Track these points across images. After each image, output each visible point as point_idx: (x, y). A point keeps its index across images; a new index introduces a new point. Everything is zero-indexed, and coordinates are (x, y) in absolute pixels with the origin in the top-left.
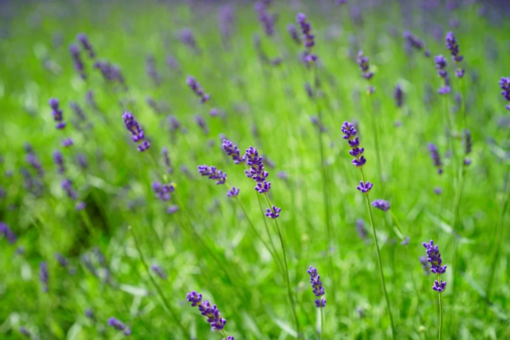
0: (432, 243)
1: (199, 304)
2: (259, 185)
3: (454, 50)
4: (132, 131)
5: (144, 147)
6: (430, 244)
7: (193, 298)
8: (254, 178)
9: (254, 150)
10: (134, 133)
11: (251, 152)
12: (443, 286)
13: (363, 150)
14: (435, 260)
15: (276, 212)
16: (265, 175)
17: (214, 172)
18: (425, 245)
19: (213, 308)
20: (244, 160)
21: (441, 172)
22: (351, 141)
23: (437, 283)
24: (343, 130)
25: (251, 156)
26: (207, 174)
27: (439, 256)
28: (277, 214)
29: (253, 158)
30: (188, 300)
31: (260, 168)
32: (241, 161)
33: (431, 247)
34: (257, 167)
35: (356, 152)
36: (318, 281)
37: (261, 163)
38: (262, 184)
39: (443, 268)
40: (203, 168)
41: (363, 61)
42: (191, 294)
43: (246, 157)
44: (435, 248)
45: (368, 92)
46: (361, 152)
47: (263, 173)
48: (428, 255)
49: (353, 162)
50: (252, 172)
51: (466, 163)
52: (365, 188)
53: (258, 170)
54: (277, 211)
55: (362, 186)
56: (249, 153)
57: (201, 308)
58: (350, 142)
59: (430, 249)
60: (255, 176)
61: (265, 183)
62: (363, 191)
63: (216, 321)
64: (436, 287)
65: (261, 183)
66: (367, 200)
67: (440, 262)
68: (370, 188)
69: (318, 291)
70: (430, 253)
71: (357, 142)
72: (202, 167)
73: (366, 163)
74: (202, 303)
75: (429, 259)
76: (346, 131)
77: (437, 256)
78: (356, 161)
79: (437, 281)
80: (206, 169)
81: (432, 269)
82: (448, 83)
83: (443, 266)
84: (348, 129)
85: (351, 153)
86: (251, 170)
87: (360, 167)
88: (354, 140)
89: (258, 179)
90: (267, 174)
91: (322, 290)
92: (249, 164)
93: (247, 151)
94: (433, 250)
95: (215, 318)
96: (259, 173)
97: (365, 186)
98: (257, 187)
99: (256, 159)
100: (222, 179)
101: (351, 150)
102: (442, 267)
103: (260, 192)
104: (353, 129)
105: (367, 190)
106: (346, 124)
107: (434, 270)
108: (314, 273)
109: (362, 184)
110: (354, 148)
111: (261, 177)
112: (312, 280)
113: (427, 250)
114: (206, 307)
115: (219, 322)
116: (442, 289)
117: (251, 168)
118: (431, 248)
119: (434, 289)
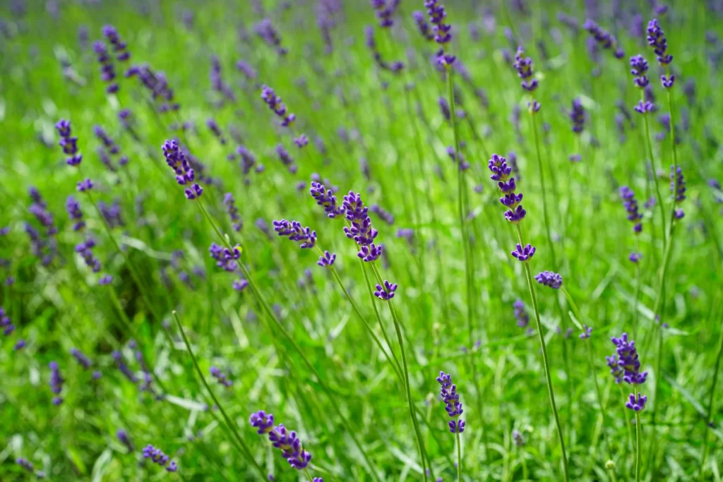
0: (625, 337)
1: (269, 430)
2: (365, 250)
3: (660, 47)
4: (175, 168)
5: (194, 192)
6: (622, 339)
7: (260, 421)
8: (356, 239)
9: (356, 197)
10: (179, 172)
11: (351, 200)
12: (642, 402)
13: (521, 196)
14: (629, 364)
15: (390, 290)
16: (372, 234)
17: (297, 230)
18: (614, 341)
19: (291, 437)
20: (343, 211)
21: (639, 229)
22: (503, 183)
23: (632, 398)
24: (490, 167)
25: (351, 205)
26: (287, 233)
27: (637, 356)
28: (392, 293)
29: (354, 209)
30: (253, 424)
31: (366, 224)
32: (337, 213)
33: (624, 343)
34: (360, 222)
35: (510, 200)
36: (453, 394)
37: (366, 216)
38: (369, 248)
39: (642, 375)
40: (281, 224)
41: (523, 64)
42: (258, 415)
43: (344, 207)
44: (630, 345)
45: (530, 110)
46: (517, 200)
47: (370, 232)
48: (619, 356)
49: (506, 215)
50: (353, 230)
51: (677, 216)
52: (525, 253)
53: (361, 227)
54: (392, 288)
55: (520, 250)
56: (348, 202)
57: (273, 436)
58: (501, 184)
59: (622, 347)
60: (358, 236)
61: (373, 246)
62: (521, 258)
63: (295, 455)
64: (631, 404)
65: (367, 247)
66: (527, 271)
67: (637, 366)
68: (531, 255)
69: (454, 409)
70: (622, 353)
71: (512, 185)
72: (279, 222)
73: (526, 216)
74: (274, 428)
75: (620, 361)
76: (495, 169)
77: (634, 356)
78: (510, 214)
79: (632, 395)
80: (285, 225)
81: (625, 377)
82: (650, 96)
83: (642, 373)
84: (499, 164)
85: (502, 201)
86: (352, 227)
87: (516, 222)
88: (508, 183)
89: (363, 241)
90: (376, 234)
91: (458, 407)
92: (348, 218)
93: (346, 199)
94: (627, 348)
95: (294, 451)
96: (363, 231)
97: (523, 251)
98: (361, 252)
99: (358, 210)
100: (309, 240)
101: (503, 197)
102: (640, 374)
103: (366, 260)
104: (505, 165)
105: (527, 258)
106: (496, 157)
107: (629, 378)
108: (446, 382)
109: (519, 248)
110: (508, 194)
111: (367, 237)
112: (444, 391)
113: (618, 349)
114: (280, 434)
115: (300, 458)
116: (641, 408)
117: (352, 225)
118: (624, 345)
119: (629, 406)
